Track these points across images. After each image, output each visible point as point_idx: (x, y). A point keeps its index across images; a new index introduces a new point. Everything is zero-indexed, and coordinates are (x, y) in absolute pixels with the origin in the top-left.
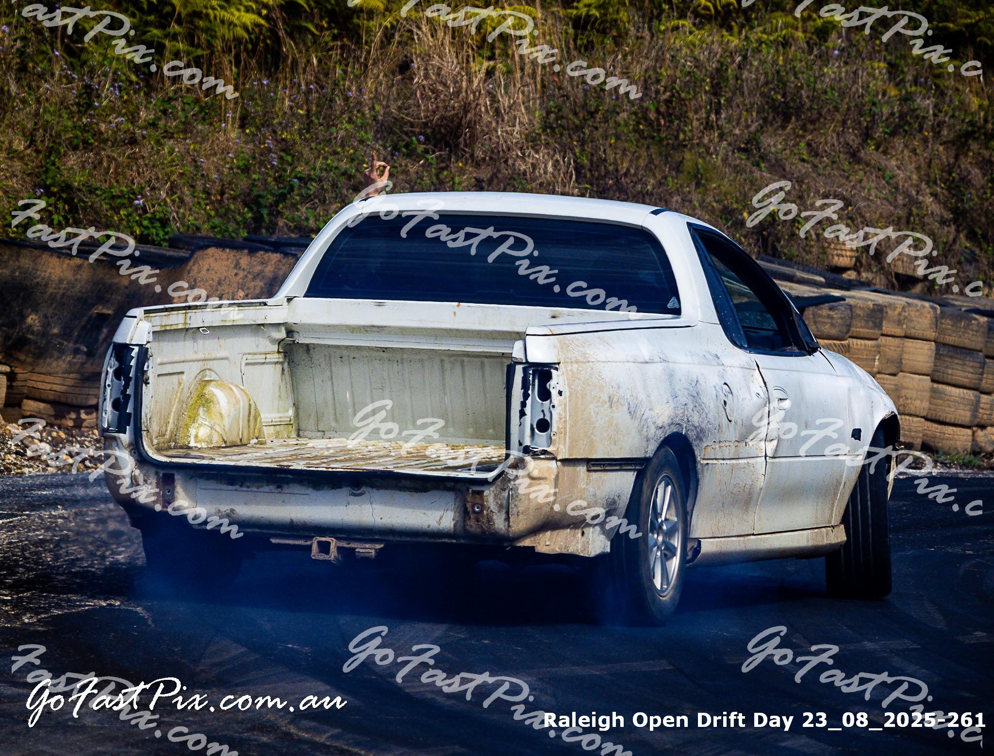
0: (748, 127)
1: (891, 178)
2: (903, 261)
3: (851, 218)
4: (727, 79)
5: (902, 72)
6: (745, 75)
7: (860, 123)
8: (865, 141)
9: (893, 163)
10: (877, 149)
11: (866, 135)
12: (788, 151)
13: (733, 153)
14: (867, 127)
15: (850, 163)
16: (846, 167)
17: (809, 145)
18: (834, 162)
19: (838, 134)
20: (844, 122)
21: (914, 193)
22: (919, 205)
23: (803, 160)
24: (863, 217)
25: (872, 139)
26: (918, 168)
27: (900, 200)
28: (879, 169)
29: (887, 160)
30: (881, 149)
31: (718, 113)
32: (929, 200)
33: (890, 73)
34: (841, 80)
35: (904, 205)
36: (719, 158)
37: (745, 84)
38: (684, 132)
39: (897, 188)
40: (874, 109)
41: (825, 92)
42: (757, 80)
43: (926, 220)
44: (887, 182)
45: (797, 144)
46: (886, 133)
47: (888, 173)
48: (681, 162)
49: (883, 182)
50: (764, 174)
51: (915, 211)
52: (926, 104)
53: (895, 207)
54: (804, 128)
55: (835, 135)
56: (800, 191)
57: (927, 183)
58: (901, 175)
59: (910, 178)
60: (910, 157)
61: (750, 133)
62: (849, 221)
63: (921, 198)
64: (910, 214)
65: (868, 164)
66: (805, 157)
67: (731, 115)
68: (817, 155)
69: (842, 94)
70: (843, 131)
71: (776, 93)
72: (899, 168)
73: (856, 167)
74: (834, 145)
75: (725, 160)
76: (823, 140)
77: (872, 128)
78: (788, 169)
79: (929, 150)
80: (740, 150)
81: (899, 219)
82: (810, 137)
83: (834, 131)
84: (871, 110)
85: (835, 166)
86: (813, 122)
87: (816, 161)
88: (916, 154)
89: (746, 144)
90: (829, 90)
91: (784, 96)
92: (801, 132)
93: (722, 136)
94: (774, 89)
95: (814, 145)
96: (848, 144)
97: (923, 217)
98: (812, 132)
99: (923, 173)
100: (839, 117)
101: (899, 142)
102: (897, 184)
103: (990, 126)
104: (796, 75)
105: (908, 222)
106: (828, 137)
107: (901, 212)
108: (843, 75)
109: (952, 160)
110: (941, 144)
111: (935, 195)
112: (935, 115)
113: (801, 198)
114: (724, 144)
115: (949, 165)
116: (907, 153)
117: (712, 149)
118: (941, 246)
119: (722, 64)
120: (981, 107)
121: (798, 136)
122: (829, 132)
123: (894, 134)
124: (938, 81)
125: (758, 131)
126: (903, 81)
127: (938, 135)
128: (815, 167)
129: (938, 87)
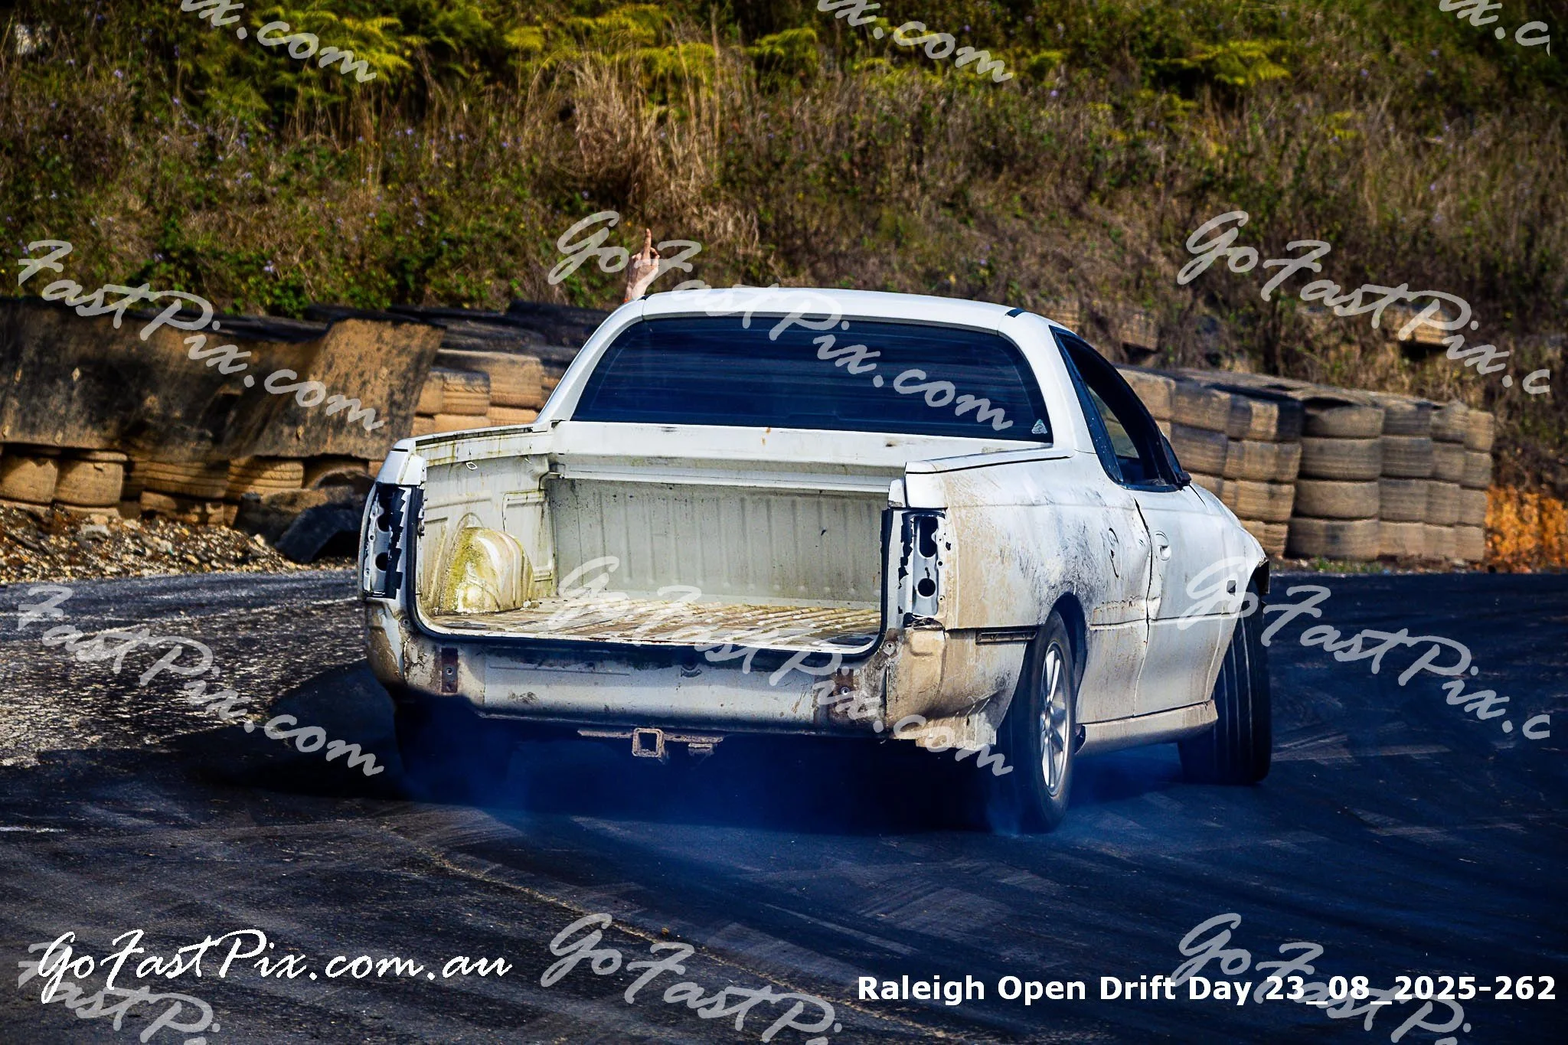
0: (953, 178)
1: (1117, 236)
2: (1132, 331)
3: (1074, 283)
4: (930, 125)
5: (1130, 114)
6: (950, 119)
7: (1081, 173)
8: (1087, 194)
9: (1120, 218)
10: (1102, 202)
11: (1089, 187)
12: (1000, 207)
13: (937, 208)
14: (1090, 178)
15: (1070, 219)
16: (1066, 222)
17: (1024, 198)
18: (1052, 218)
19: (1056, 186)
21: (1144, 252)
22: (1151, 266)
23: (1017, 217)
24: (1086, 280)
25: (1096, 190)
26: (1149, 224)
27: (1128, 260)
28: (1104, 226)
29: (1113, 214)
30: (1106, 202)
31: (920, 163)
32: (1162, 260)
33: (1116, 116)
34: (1059, 124)
35: (1133, 267)
36: (922, 214)
37: (950, 130)
38: (882, 185)
39: (1124, 247)
40: (1097, 156)
41: (1042, 138)
42: (964, 125)
44: (1114, 241)
45: (1011, 198)
46: (1111, 184)
47: (1114, 231)
48: (878, 219)
49: (1109, 240)
50: (973, 232)
51: (1145, 273)
52: (1157, 150)
53: (1123, 269)
54: (1018, 180)
55: (1053, 188)
56: (1014, 251)
57: (1160, 241)
58: (1129, 232)
59: (1140, 236)
60: (1139, 212)
61: (956, 185)
62: (1071, 287)
63: (1152, 258)
64: (1140, 277)
65: (1091, 220)
66: (1020, 212)
67: (935, 165)
68: (1033, 210)
69: (1062, 140)
70: (1062, 182)
71: (986, 139)
72: (1127, 224)
73: (1079, 223)
74: (1051, 198)
75: (928, 217)
76: (1039, 192)
77: (1095, 178)
78: (999, 226)
79: (1161, 204)
80: (945, 205)
81: (1128, 282)
82: (1024, 190)
83: (1052, 182)
84: (1093, 158)
85: (1053, 222)
86: (1028, 172)
87: (1032, 217)
88: (1146, 208)
89: (952, 198)
90: (1046, 136)
91: (995, 142)
92: (1014, 184)
93: (924, 190)
94: (982, 136)
95: (1029, 199)
96: (1068, 197)
97: (1155, 281)
98: (1027, 184)
99: (1154, 229)
100: (1057, 166)
101: (1126, 195)
102: (1125, 242)
103: (1230, 175)
104: (1007, 119)
105: (1138, 286)
106: (1045, 189)
107: (1130, 275)
108: (1062, 118)
109: (1187, 215)
110: (1175, 196)
111: (1168, 255)
112: (1167, 163)
113: (1015, 259)
114: (927, 198)
115: (1184, 220)
116: (1136, 207)
117: (913, 204)
118: (1176, 314)
119: (923, 108)
120: (1220, 154)
121: (1010, 188)
122: (1047, 184)
123: (1120, 185)
124: (1170, 125)
125: (964, 182)
126: (1130, 125)
127: (1170, 186)
128: (1030, 224)
129: (1170, 131)
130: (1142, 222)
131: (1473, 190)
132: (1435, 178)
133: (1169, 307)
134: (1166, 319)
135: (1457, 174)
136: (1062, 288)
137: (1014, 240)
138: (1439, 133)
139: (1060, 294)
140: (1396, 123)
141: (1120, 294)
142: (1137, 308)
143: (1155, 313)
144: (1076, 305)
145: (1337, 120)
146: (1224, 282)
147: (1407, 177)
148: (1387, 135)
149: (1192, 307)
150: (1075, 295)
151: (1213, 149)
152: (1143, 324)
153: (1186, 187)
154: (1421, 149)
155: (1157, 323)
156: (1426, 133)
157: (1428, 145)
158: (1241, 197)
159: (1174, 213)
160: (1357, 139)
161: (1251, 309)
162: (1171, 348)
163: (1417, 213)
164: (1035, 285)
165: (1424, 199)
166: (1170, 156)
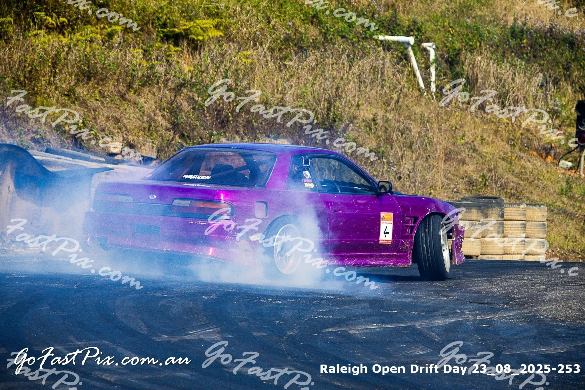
0: (69, 83)
1: (141, 108)
2: (146, 150)
3: (120, 129)
4: (61, 60)
5: (150, 54)
6: (70, 57)
7: (126, 80)
8: (128, 89)
9: (143, 100)
10: (135, 94)
11: (129, 86)
12: (89, 96)
13: (62, 96)
14: (130, 83)
15: (120, 100)
16: (118, 103)
17: (100, 92)
18: (112, 100)
19: (115, 86)
20: (118, 80)
21: (153, 115)
22: (155, 121)
23: (97, 100)
24: (126, 128)
25: (132, 88)
26: (155, 103)
27: (145, 119)
28: (135, 104)
29: (139, 98)
30: (137, 93)
31: (54, 77)
32: (160, 118)
33: (144, 55)
34: (118, 59)
35: (147, 121)
36: (55, 99)
37: (69, 62)
38: (37, 87)
39: (144, 113)
40: (134, 73)
41: (110, 65)
42: (75, 60)
43: (158, 128)
44: (139, 110)
45: (94, 92)
46: (139, 85)
47: (140, 105)
48: (35, 102)
49: (137, 110)
50: (77, 107)
51: (153, 124)
52: (160, 70)
53: (143, 122)
54: (98, 84)
55: (113, 87)
56: (94, 115)
57: (160, 110)
58: (146, 106)
59: (151, 107)
60: (152, 97)
61: (70, 86)
62: (119, 130)
63: (156, 118)
64: (150, 126)
65: (129, 101)
66: (98, 98)
67: (61, 78)
68: (104, 97)
69: (118, 66)
70: (117, 85)
71: (85, 66)
72: (145, 103)
73: (124, 103)
74: (112, 92)
75: (57, 100)
76: (107, 89)
77: (132, 83)
78: (88, 104)
79: (161, 93)
80: (65, 95)
81: (145, 128)
82: (100, 88)
83: (113, 85)
84: (132, 74)
85: (113, 102)
86: (102, 80)
87: (103, 100)
88: (154, 95)
89: (68, 92)
90: (111, 64)
91: (88, 67)
92: (96, 86)
93: (56, 89)
94: (83, 64)
95: (102, 92)
96: (120, 91)
97: (157, 127)
98: (101, 86)
99: (157, 105)
100: (116, 77)
101: (146, 89)
102: (144, 111)
103: (193, 80)
104: (94, 56)
105: (149, 130)
106: (110, 88)
107: (146, 125)
108: (119, 56)
109: (173, 98)
110: (168, 90)
111: (163, 116)
112: (165, 75)
113: (95, 119)
114: (57, 92)
115: (171, 100)
116: (150, 95)
117: (51, 95)
118: (165, 142)
119: (58, 52)
120: (189, 71)
121: (94, 88)
122: (110, 85)
123: (143, 85)
124: (168, 58)
125: (74, 85)
126: (150, 59)
127: (166, 85)
128: (103, 103)
129: (168, 61)
130: (152, 102)
131: (305, 85)
132: (288, 80)
133: (162, 139)
134: (161, 144)
135: (298, 78)
136: (115, 131)
137: (94, 110)
138: (291, 60)
139: (114, 134)
140: (271, 56)
141: (141, 133)
142: (148, 140)
143: (156, 142)
144: (121, 138)
145: (244, 55)
146: (188, 128)
147: (275, 80)
148: (267, 61)
149: (173, 139)
150: (120, 134)
151: (186, 68)
152: (151, 147)
153: (173, 85)
154: (282, 67)
155: (157, 147)
156: (285, 60)
157: (285, 66)
158: (197, 90)
159: (166, 97)
160: (252, 63)
161: (200, 140)
162: (163, 158)
163: (279, 96)
164: (103, 130)
165: (282, 90)
166: (167, 73)
